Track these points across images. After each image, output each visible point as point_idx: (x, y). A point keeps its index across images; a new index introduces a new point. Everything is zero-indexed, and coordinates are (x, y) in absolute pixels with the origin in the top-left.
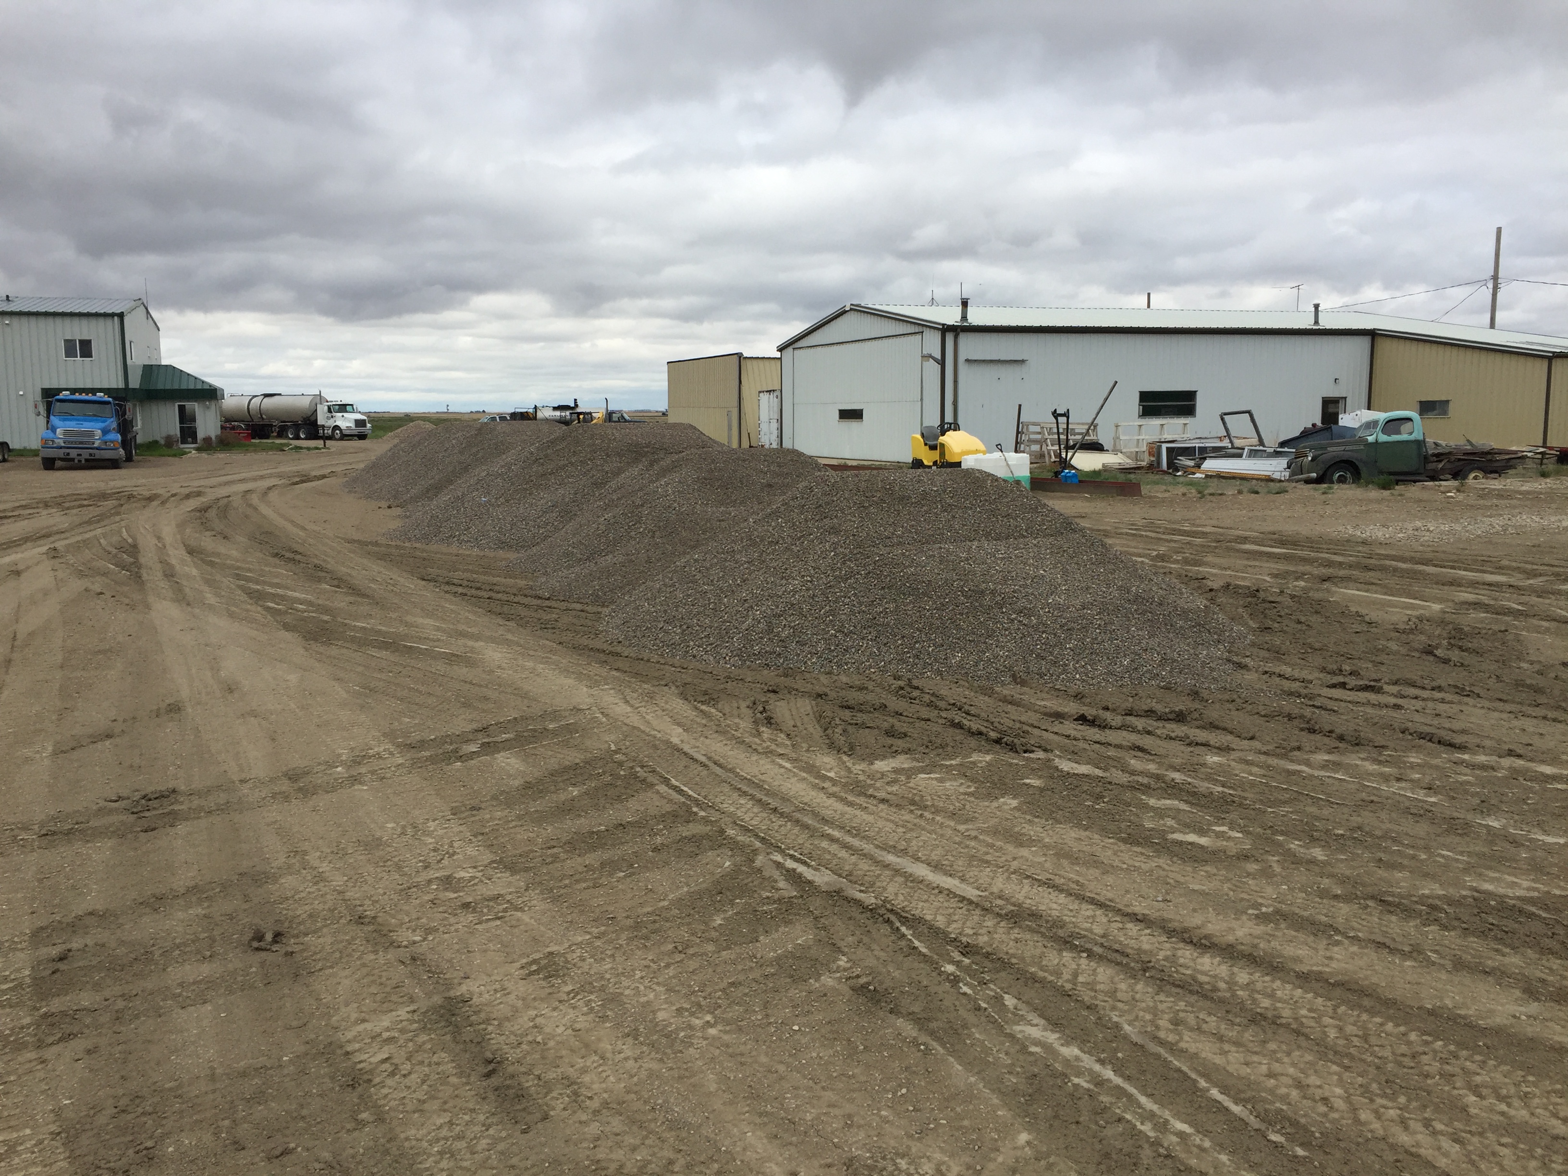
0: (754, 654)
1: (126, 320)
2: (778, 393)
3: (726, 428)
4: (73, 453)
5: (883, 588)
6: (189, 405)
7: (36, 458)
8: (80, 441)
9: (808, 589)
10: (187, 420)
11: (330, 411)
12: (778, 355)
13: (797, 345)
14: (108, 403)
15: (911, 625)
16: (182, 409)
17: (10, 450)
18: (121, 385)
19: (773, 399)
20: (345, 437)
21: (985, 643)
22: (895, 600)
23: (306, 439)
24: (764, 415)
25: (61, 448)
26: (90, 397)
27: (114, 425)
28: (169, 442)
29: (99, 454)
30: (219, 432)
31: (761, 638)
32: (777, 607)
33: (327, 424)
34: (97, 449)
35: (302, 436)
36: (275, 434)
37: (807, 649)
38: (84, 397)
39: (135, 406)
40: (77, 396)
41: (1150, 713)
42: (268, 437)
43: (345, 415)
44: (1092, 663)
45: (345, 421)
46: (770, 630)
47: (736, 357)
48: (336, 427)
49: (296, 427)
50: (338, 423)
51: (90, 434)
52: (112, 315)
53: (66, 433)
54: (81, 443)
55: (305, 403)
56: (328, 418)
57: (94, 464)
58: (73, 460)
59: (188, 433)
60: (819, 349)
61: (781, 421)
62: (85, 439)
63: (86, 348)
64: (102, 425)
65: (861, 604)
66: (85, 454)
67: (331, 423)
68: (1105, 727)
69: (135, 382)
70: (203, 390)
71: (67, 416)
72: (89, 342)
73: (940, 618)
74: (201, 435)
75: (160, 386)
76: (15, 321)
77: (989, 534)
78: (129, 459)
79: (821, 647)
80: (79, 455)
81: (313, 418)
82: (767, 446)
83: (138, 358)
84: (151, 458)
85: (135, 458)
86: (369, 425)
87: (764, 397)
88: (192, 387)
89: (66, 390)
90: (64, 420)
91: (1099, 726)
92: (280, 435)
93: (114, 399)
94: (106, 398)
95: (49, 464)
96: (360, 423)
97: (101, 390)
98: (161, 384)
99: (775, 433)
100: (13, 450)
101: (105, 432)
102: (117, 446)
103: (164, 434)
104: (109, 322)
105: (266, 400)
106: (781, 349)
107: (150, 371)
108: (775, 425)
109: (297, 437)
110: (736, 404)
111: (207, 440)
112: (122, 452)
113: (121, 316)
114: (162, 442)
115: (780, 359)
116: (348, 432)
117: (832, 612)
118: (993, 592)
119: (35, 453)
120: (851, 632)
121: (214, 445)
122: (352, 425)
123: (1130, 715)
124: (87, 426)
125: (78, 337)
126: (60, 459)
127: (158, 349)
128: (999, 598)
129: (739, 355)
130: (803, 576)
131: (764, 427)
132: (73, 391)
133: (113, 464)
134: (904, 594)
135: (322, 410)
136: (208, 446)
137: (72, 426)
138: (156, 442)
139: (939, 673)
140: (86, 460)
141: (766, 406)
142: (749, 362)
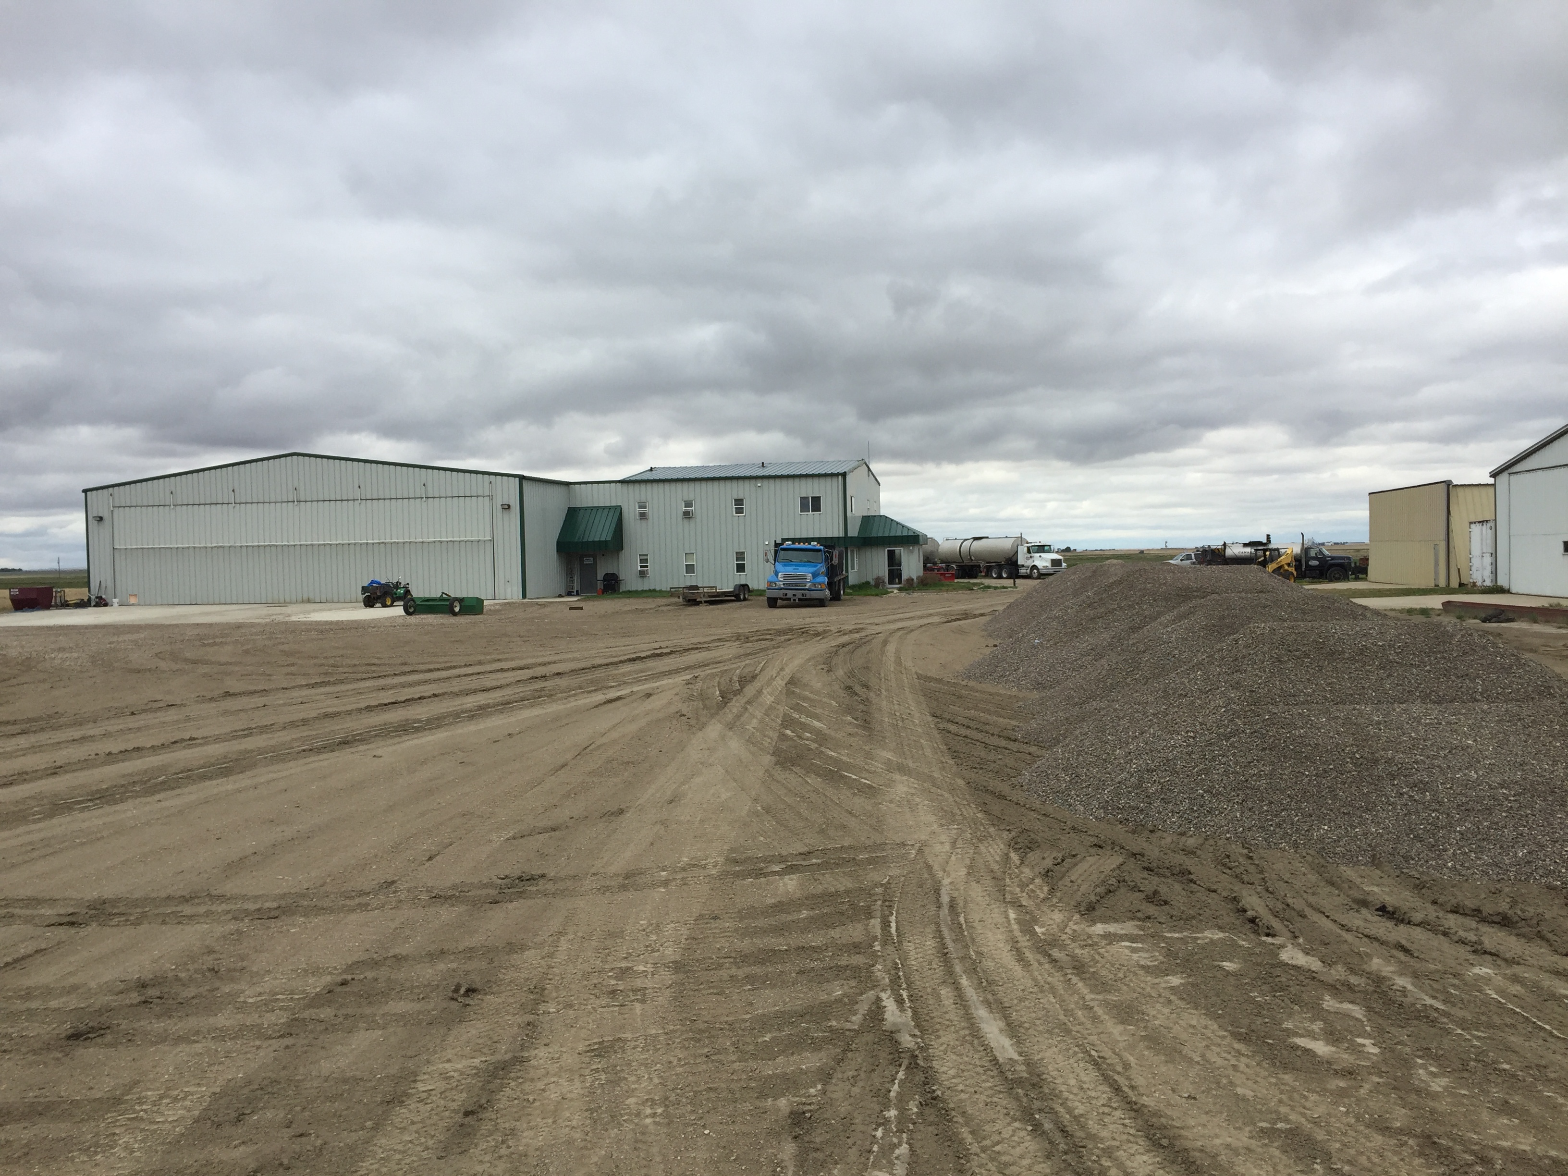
0: (1119, 808)
1: (848, 478)
2: (1492, 524)
3: (1432, 565)
4: (790, 594)
5: (1264, 749)
6: (897, 549)
7: (761, 598)
8: (794, 584)
9: (1188, 746)
10: (894, 561)
11: (1029, 551)
12: (1491, 481)
13: (1511, 470)
14: (819, 550)
15: (1283, 791)
16: (891, 554)
17: (749, 591)
18: (842, 534)
19: (1486, 530)
20: (1042, 576)
21: (1361, 817)
22: (1272, 763)
23: (1007, 578)
24: (1476, 550)
25: (781, 589)
26: (806, 546)
27: (824, 569)
28: (879, 582)
29: (810, 595)
30: (921, 572)
31: (1130, 792)
32: (1153, 761)
33: (1026, 564)
34: (808, 590)
35: (1004, 576)
36: (983, 574)
37: (1170, 807)
38: (802, 546)
39: (852, 552)
40: (797, 545)
41: (1476, 913)
42: (976, 578)
43: (1042, 555)
44: (1481, 850)
45: (1042, 561)
46: (1139, 786)
47: (1444, 486)
48: (1034, 567)
49: (1000, 567)
50: (1037, 563)
51: (804, 577)
52: (837, 475)
53: (786, 577)
54: (796, 585)
55: (1007, 544)
56: (1027, 559)
57: (806, 602)
58: (789, 599)
59: (895, 574)
60: (1540, 473)
61: (1494, 555)
62: (799, 582)
63: (815, 504)
64: (813, 569)
65: (1236, 764)
66: (799, 594)
67: (1030, 563)
68: (1402, 921)
69: (853, 532)
70: (908, 536)
71: (788, 562)
72: (819, 498)
73: (1318, 785)
74: (905, 576)
75: (874, 535)
76: (766, 482)
77: (1428, 696)
78: (836, 598)
79: (1186, 804)
80: (794, 595)
81: (1014, 559)
82: (1479, 584)
83: (857, 511)
84: (859, 597)
85: (843, 597)
86: (1064, 565)
87: (1476, 529)
88: (899, 534)
89: (788, 540)
90: (785, 565)
91: (1398, 920)
92: (988, 575)
93: (825, 547)
94: (819, 547)
95: (773, 603)
96: (1056, 563)
97: (813, 539)
98: (877, 532)
99: (1489, 568)
100: (752, 591)
101: (815, 575)
102: (824, 587)
103: (875, 577)
104: (835, 479)
105: (975, 542)
106: (1495, 475)
107: (867, 520)
108: (1488, 560)
109: (1000, 577)
110: (1443, 536)
111: (910, 581)
112: (827, 592)
113: (844, 475)
114: (872, 583)
115: (1494, 485)
116: (1044, 572)
117: (1207, 771)
118: (1389, 761)
119: (760, 593)
120: (1220, 793)
121: (915, 585)
122: (1049, 564)
123: (1456, 912)
124: (802, 571)
125: (810, 495)
126: (781, 599)
127: (877, 501)
128: (1395, 768)
129: (1448, 484)
130: (1187, 732)
131: (1476, 562)
132: (794, 540)
133: (820, 603)
134: (1285, 757)
135: (1022, 550)
136: (910, 586)
137: (790, 570)
138: (868, 583)
139: (1296, 845)
140: (799, 599)
141: (1479, 538)
142: (1460, 491)
